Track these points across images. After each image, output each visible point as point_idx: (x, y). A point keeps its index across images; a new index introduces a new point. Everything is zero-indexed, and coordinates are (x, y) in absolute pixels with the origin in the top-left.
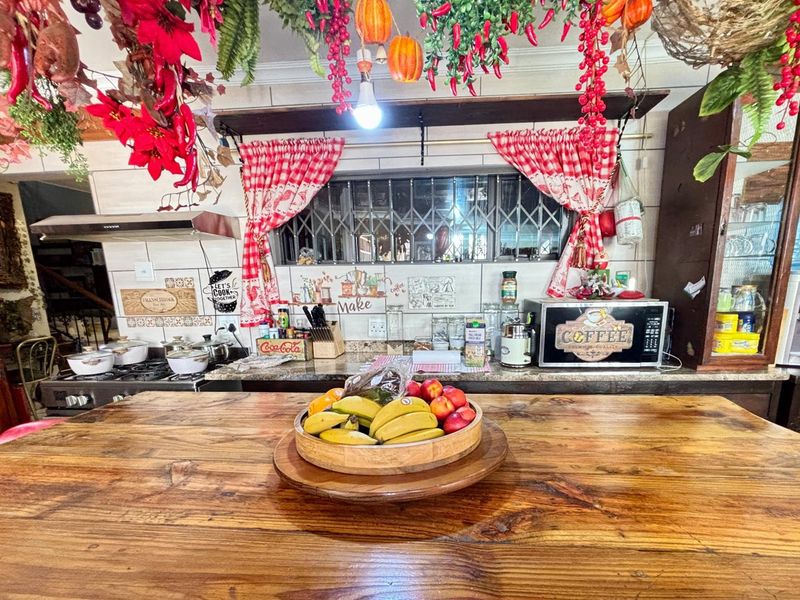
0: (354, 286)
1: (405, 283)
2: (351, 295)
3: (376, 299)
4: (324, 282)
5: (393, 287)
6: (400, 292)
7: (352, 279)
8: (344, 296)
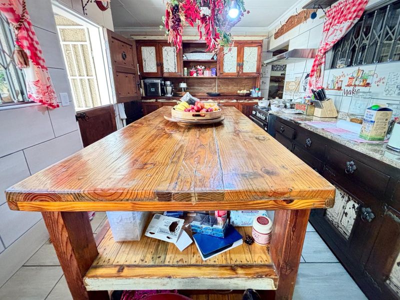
0: (354, 80)
1: (387, 77)
2: (351, 85)
3: (364, 87)
4: (342, 77)
5: (378, 79)
6: (381, 84)
7: (355, 75)
8: (348, 86)
